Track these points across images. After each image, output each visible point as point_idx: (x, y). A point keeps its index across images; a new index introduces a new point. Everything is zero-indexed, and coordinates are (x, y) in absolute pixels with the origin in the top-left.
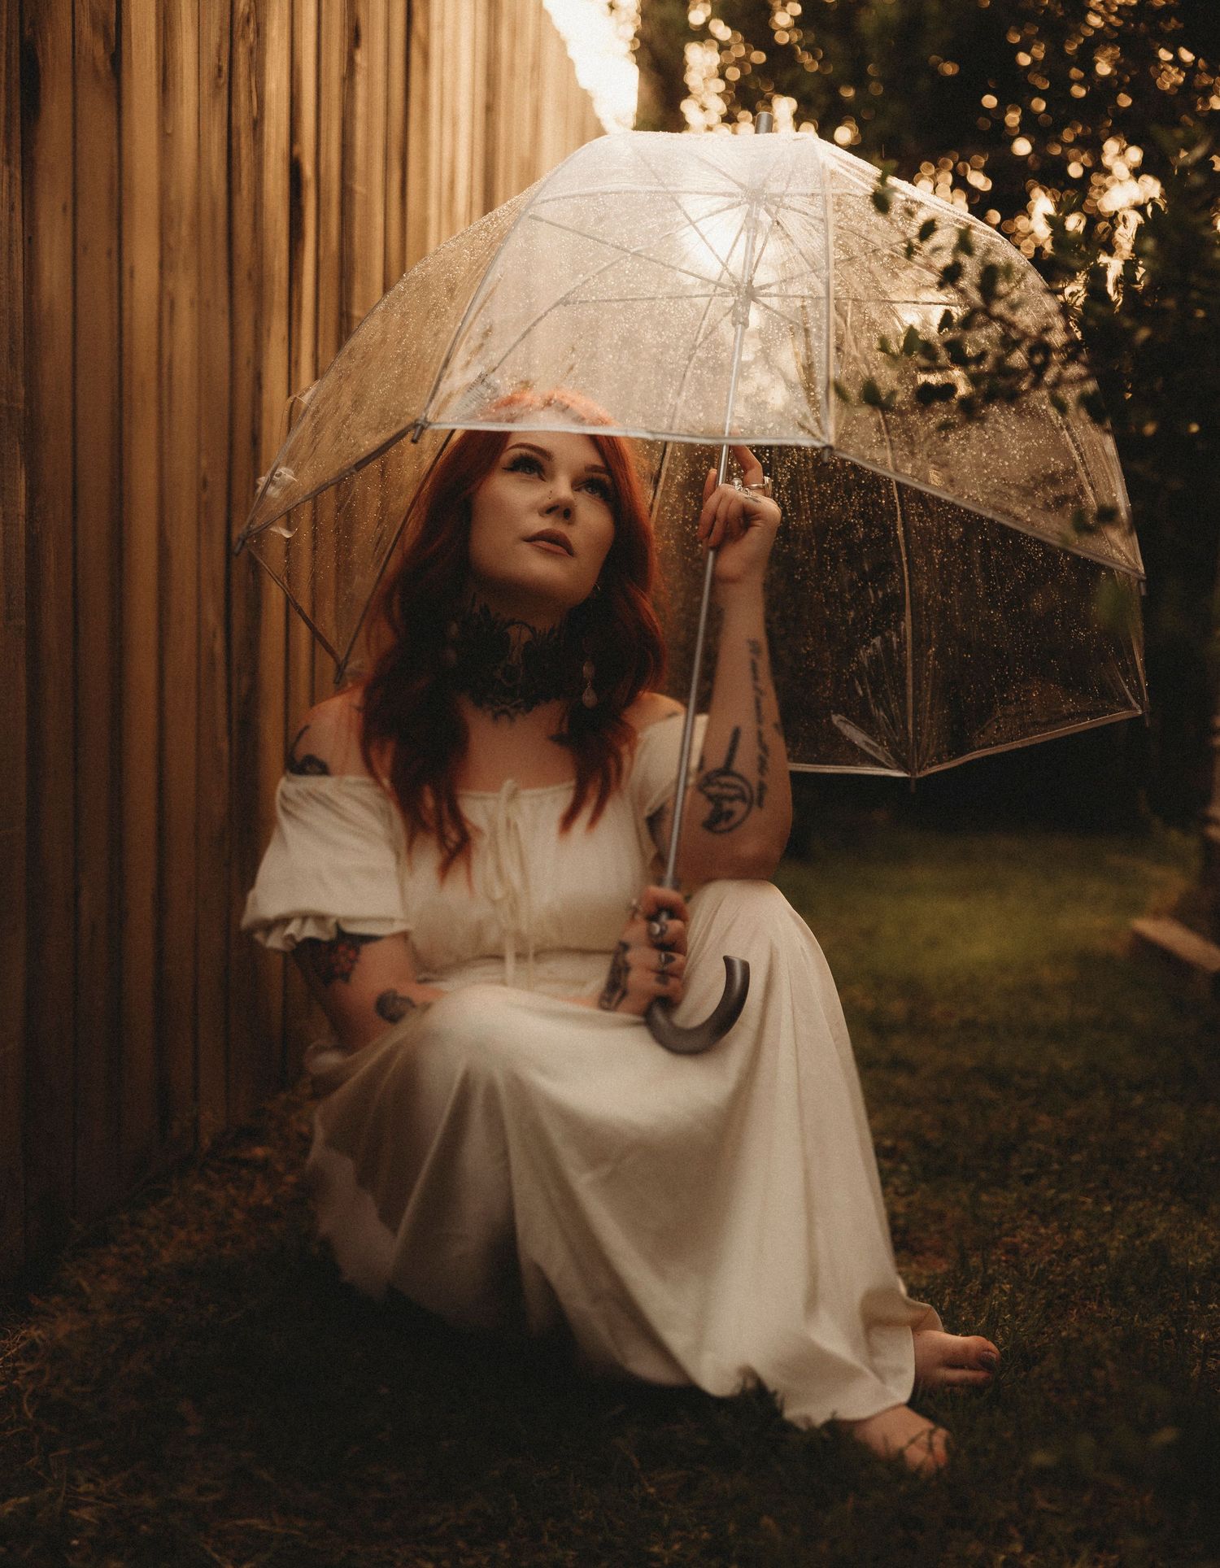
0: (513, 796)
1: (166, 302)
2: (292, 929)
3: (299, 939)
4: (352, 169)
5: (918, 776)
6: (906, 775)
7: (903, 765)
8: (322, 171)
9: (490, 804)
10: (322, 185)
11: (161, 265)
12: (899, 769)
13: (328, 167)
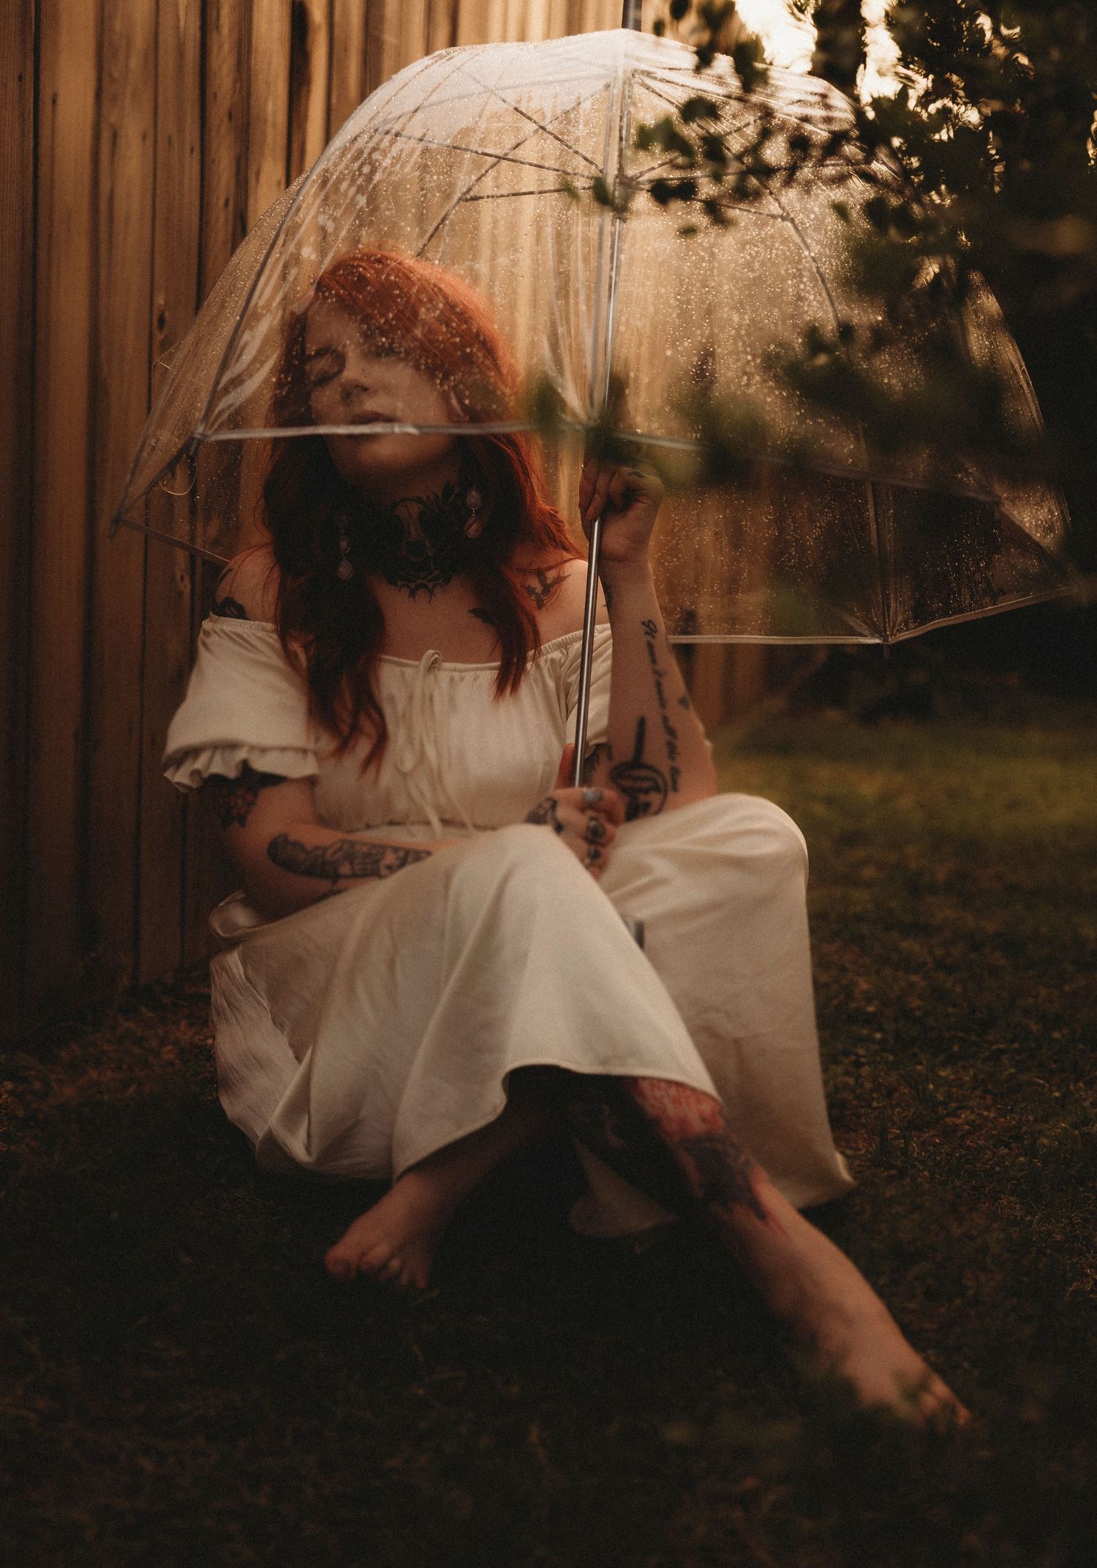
0: (433, 667)
1: (106, 136)
2: (199, 764)
3: (205, 775)
4: (381, 19)
5: (891, 640)
6: (878, 641)
7: (876, 631)
8: (337, 17)
9: (409, 672)
10: (337, 31)
11: (98, 95)
12: (873, 636)
13: (346, 13)
